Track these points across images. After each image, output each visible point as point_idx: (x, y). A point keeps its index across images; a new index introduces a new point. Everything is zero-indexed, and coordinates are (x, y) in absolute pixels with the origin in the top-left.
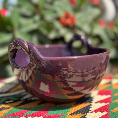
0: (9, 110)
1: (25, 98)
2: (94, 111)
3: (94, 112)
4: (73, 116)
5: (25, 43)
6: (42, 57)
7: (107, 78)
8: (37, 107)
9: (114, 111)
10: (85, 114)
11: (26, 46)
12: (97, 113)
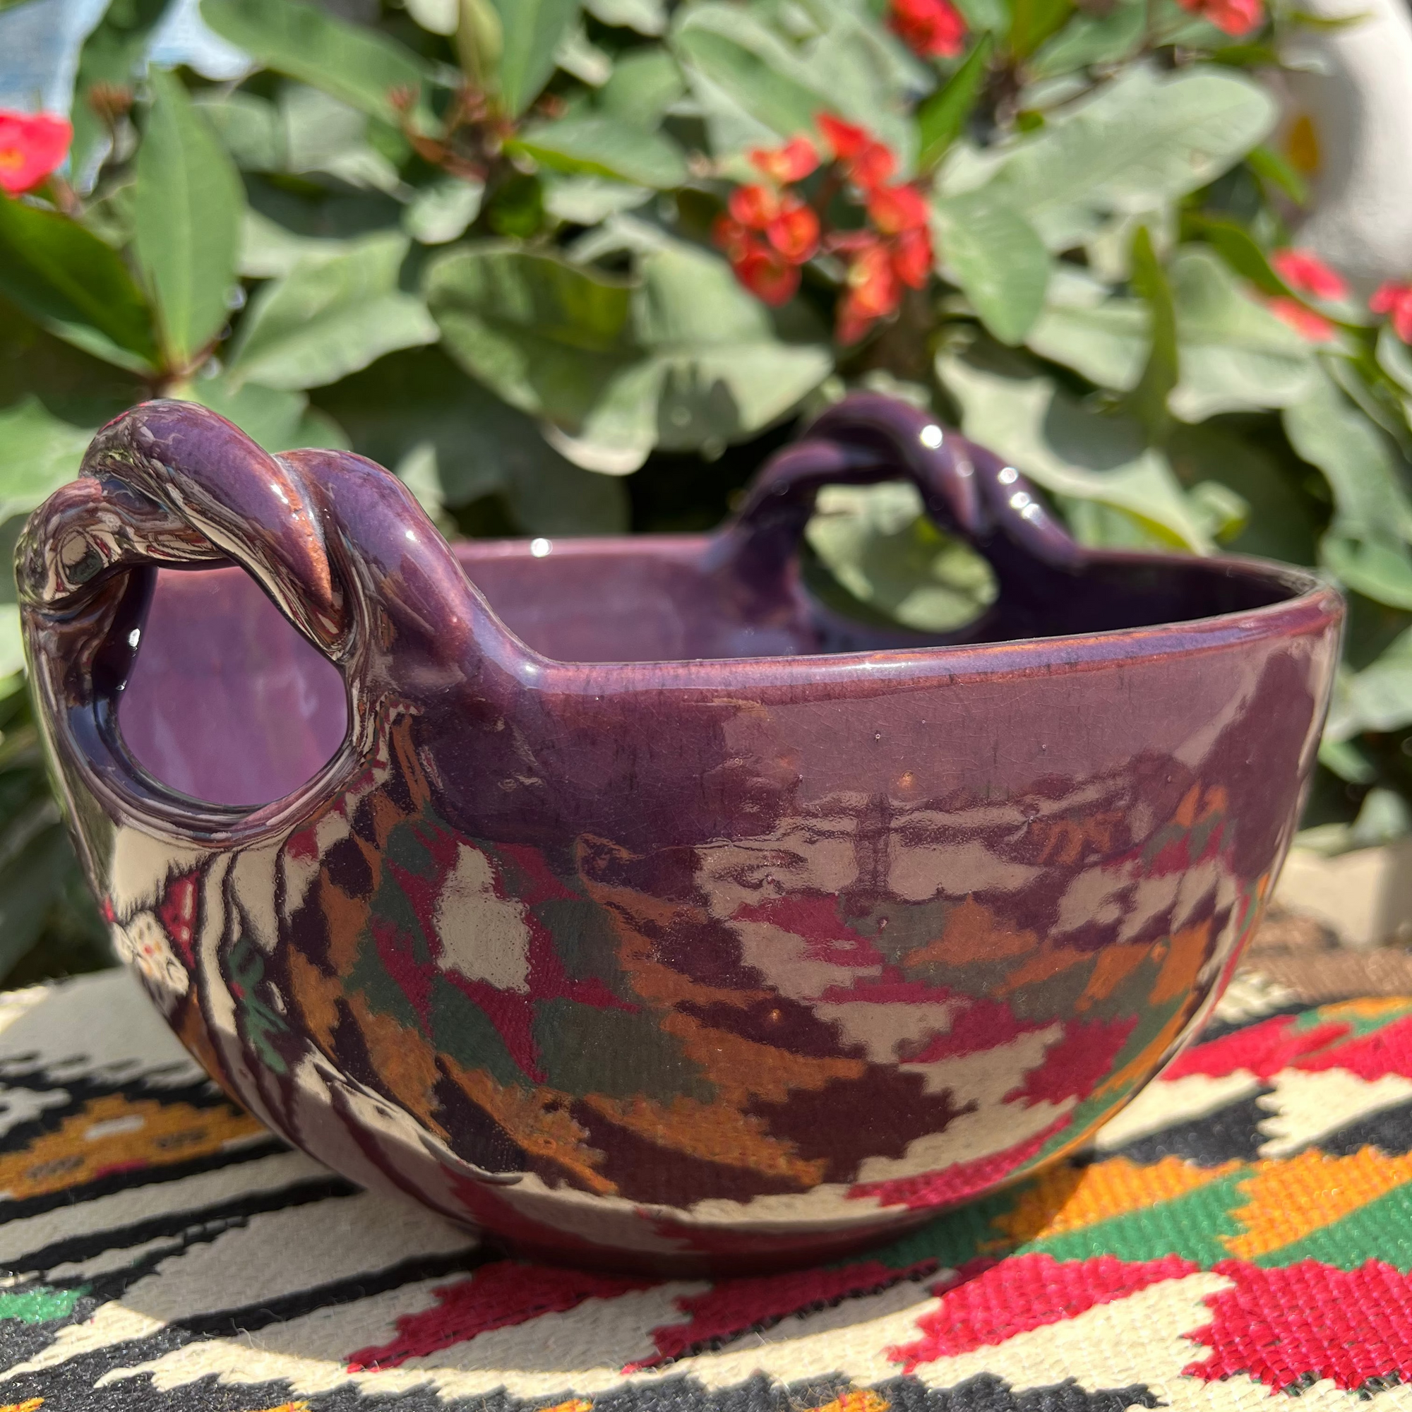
5: (275, 473)
6: (528, 670)
11: (285, 513)
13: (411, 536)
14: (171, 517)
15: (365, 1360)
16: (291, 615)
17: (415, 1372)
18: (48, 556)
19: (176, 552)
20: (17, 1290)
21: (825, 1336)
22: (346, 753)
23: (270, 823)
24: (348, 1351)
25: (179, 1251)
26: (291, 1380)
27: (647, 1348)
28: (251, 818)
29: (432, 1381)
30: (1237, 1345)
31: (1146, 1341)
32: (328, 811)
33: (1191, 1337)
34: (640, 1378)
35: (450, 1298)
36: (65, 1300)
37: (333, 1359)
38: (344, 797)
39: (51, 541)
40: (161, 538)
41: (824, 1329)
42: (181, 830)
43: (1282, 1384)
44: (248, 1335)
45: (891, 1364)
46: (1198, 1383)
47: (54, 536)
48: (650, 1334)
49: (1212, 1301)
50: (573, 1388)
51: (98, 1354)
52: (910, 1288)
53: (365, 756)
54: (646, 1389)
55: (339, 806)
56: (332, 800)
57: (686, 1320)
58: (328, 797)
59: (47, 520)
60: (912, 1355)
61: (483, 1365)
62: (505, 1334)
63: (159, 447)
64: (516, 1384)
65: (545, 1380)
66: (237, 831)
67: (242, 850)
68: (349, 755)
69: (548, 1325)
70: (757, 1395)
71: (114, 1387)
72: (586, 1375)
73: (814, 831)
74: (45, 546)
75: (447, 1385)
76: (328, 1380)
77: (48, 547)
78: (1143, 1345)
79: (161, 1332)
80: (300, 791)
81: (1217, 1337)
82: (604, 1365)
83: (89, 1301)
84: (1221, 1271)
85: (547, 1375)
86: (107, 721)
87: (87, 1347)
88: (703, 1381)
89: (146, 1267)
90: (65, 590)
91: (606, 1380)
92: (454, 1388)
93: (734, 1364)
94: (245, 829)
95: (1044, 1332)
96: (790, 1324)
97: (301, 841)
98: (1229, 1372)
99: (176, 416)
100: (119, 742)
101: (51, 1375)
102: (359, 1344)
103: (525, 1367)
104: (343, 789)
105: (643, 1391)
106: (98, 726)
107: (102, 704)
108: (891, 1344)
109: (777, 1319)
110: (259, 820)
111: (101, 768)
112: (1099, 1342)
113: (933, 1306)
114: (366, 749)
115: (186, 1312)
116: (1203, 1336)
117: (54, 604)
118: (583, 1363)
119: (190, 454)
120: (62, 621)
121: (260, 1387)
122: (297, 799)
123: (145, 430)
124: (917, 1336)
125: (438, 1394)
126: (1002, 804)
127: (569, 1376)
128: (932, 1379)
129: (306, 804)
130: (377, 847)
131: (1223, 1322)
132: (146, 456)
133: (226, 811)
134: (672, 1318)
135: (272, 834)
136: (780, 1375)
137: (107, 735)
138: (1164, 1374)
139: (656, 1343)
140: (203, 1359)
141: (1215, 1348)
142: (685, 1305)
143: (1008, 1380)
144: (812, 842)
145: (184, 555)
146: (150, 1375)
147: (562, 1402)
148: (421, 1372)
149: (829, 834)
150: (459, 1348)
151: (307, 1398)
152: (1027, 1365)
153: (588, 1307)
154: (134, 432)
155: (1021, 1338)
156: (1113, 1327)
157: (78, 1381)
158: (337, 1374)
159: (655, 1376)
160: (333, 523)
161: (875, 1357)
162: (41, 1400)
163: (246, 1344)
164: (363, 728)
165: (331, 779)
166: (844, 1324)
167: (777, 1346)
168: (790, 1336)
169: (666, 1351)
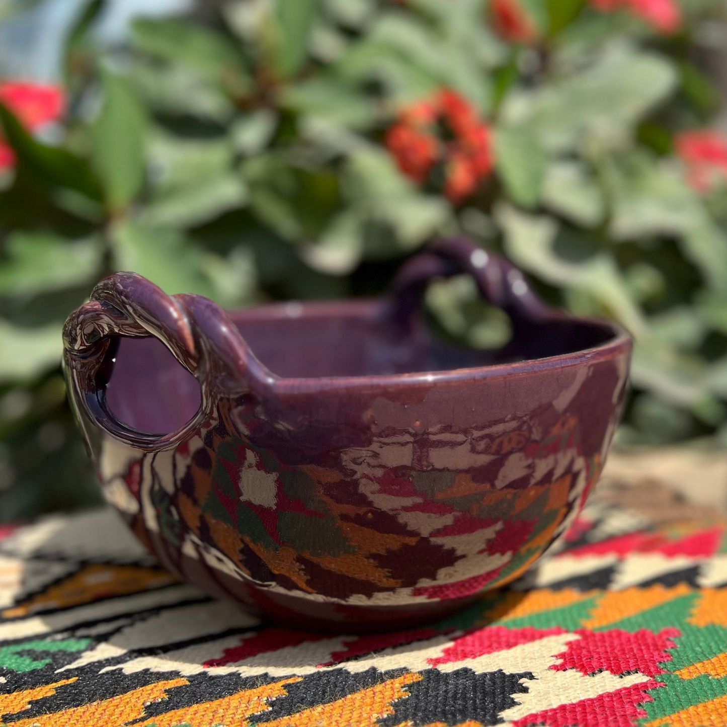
5: (172, 304)
6: (270, 381)
11: (176, 321)
13: (224, 329)
14: (129, 319)
15: (210, 663)
16: (177, 357)
17: (231, 668)
18: (78, 331)
19: (130, 333)
20: (63, 640)
21: (402, 655)
22: (200, 414)
23: (171, 440)
24: (204, 660)
25: (132, 625)
26: (180, 671)
27: (328, 659)
28: (163, 438)
29: (238, 671)
30: (574, 659)
31: (536, 657)
32: (194, 436)
33: (556, 656)
34: (323, 669)
35: (246, 641)
36: (83, 644)
37: (198, 663)
38: (200, 429)
39: (80, 325)
40: (124, 327)
41: (402, 652)
42: (135, 444)
43: (588, 673)
44: (163, 655)
45: (428, 665)
46: (554, 671)
47: (81, 323)
48: (329, 654)
49: (569, 644)
50: (296, 673)
51: (99, 662)
52: (442, 638)
53: (207, 415)
54: (325, 673)
55: (198, 433)
56: (196, 431)
57: (345, 649)
58: (194, 430)
59: (78, 317)
60: (438, 661)
61: (260, 665)
62: (268, 654)
63: (125, 292)
64: (272, 672)
65: (285, 670)
66: (157, 444)
67: (159, 451)
68: (202, 414)
69: (287, 651)
70: (371, 675)
71: (107, 673)
72: (301, 669)
73: (382, 443)
74: (77, 327)
75: (244, 672)
76: (195, 671)
77: (78, 328)
78: (535, 659)
79: (125, 654)
80: (183, 427)
81: (567, 656)
82: (310, 665)
83: (94, 643)
84: (576, 632)
85: (285, 669)
86: (102, 399)
87: (95, 659)
88: (349, 670)
89: (118, 630)
90: (85, 345)
91: (309, 670)
92: (247, 673)
93: (362, 665)
94: (161, 443)
95: (496, 654)
96: (388, 650)
97: (182, 448)
98: (568, 668)
99: (131, 280)
100: (108, 408)
101: (81, 670)
102: (208, 658)
103: (276, 665)
104: (200, 427)
105: (325, 674)
106: (98, 401)
107: (100, 392)
108: (429, 658)
109: (383, 649)
110: (166, 439)
111: (101, 419)
112: (517, 657)
113: (451, 644)
114: (208, 412)
115: (136, 646)
116: (562, 656)
117: (79, 351)
118: (301, 664)
119: (138, 297)
120: (83, 358)
121: (167, 673)
122: (182, 431)
123: (119, 284)
124: (441, 655)
125: (241, 675)
126: (457, 433)
127: (294, 669)
128: (443, 670)
129: (185, 433)
130: (214, 450)
131: (571, 651)
132: (119, 294)
133: (153, 436)
134: (339, 648)
135: (172, 444)
136: (381, 668)
137: (103, 405)
138: (540, 668)
139: (332, 657)
140: (143, 663)
141: (565, 659)
142: (346, 644)
143: (474, 670)
144: (381, 447)
145: (132, 333)
146: (121, 669)
147: (290, 678)
148: (234, 668)
149: (388, 444)
150: (250, 659)
151: (186, 677)
152: (484, 665)
153: (305, 645)
154: (114, 284)
155: (485, 656)
156: (524, 653)
157: (92, 671)
158: (199, 668)
159: (330, 669)
160: (194, 323)
161: (421, 662)
162: (77, 678)
163: (161, 658)
164: (207, 404)
165: (195, 423)
166: (412, 650)
167: (382, 658)
168: (387, 655)
169: (335, 660)
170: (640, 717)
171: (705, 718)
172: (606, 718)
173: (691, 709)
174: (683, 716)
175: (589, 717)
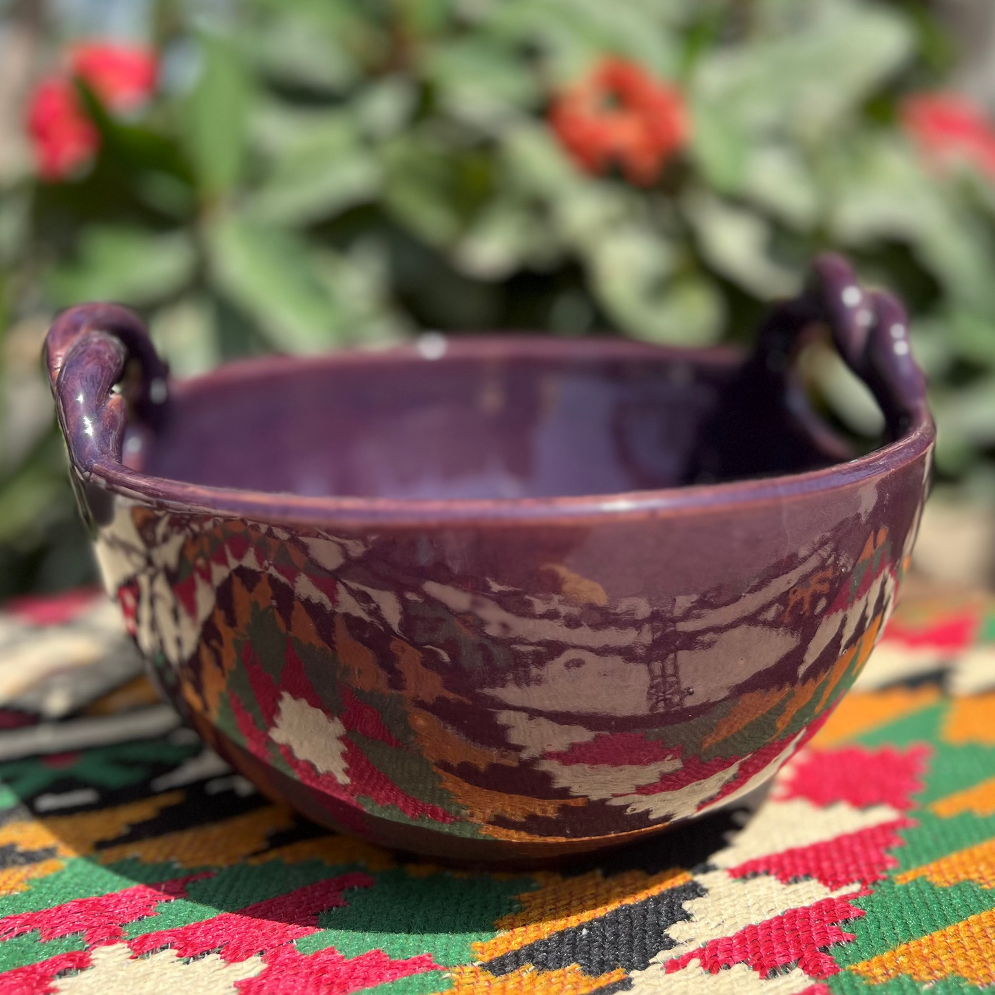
0: (37, 871)
1: (191, 771)
2: (700, 953)
3: (695, 962)
4: (512, 980)
7: (914, 640)
8: (254, 862)
9: (878, 971)
10: (617, 975)
12: (723, 973)
170: (890, 866)
171: (972, 869)
172: (846, 866)
173: (954, 857)
174: (944, 866)
175: (825, 865)
